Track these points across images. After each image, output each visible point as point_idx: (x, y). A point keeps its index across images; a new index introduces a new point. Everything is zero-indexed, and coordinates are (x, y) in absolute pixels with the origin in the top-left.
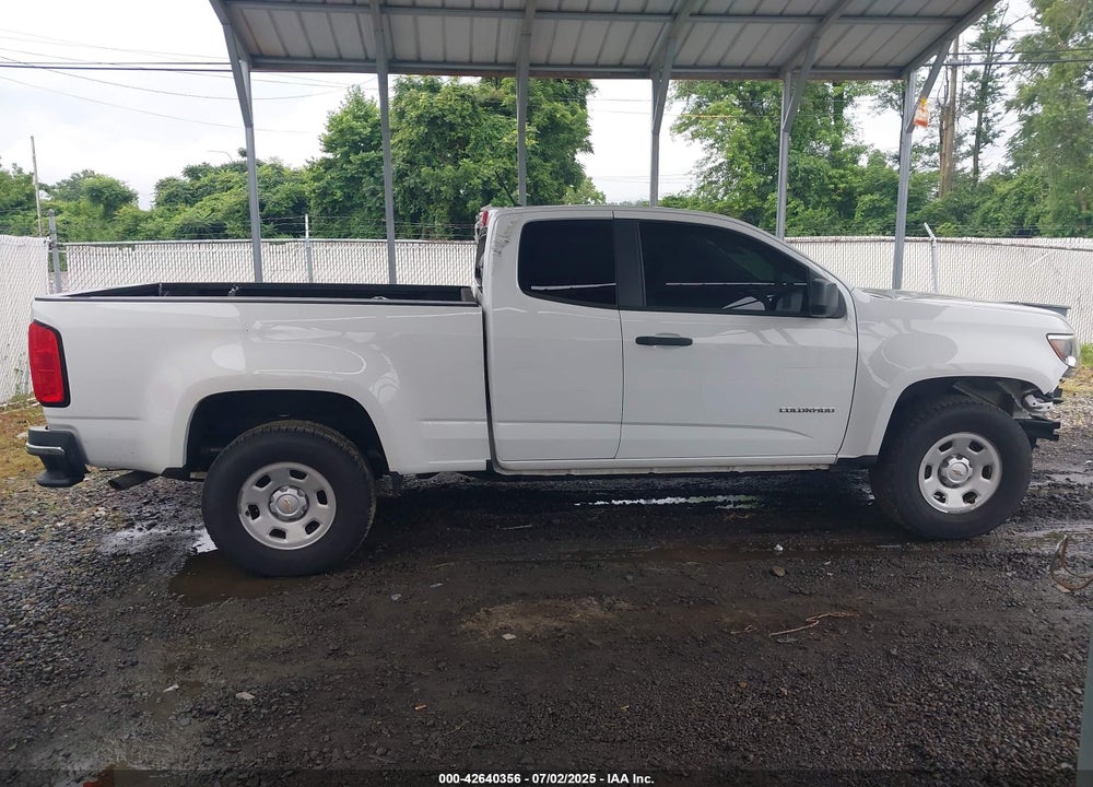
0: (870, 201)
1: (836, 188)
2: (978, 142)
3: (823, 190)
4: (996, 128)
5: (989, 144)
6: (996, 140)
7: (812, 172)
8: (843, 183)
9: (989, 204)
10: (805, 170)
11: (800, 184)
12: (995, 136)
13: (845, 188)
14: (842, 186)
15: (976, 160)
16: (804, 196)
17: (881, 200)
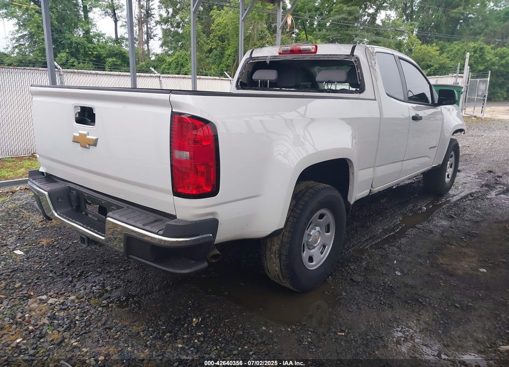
0: (112, 61)
1: (92, 54)
2: (148, 38)
3: (86, 54)
4: (155, 33)
5: (152, 39)
6: (155, 38)
7: (79, 44)
8: (95, 51)
9: (164, 66)
10: (76, 43)
11: (74, 50)
12: (154, 36)
13: (96, 55)
14: (95, 53)
15: (148, 46)
16: (76, 56)
17: (116, 61)
